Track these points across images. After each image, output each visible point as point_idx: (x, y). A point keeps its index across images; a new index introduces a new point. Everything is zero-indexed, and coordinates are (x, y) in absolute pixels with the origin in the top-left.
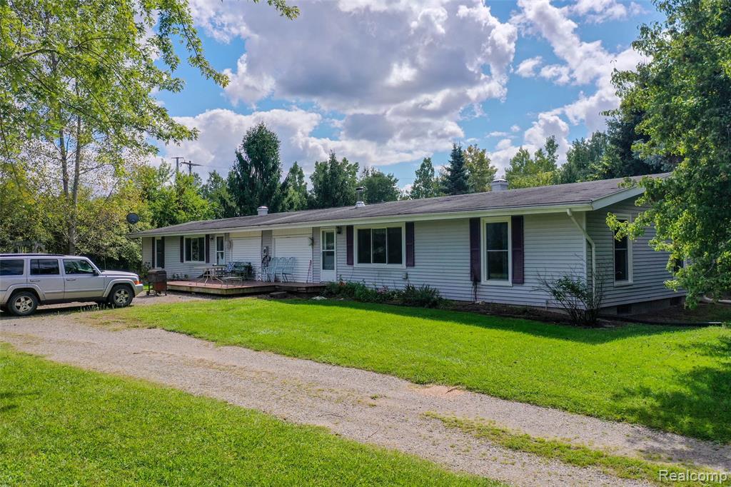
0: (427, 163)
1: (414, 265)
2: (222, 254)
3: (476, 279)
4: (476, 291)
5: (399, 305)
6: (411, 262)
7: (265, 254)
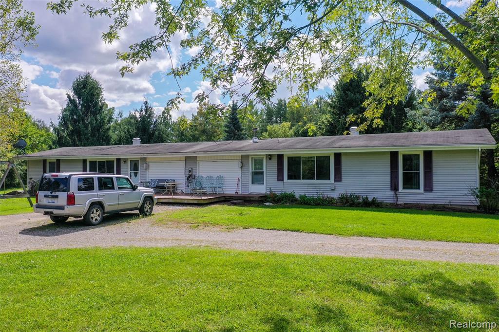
1: (341, 181)
2: (136, 173)
3: (394, 188)
4: (396, 196)
6: (338, 178)
7: (190, 174)
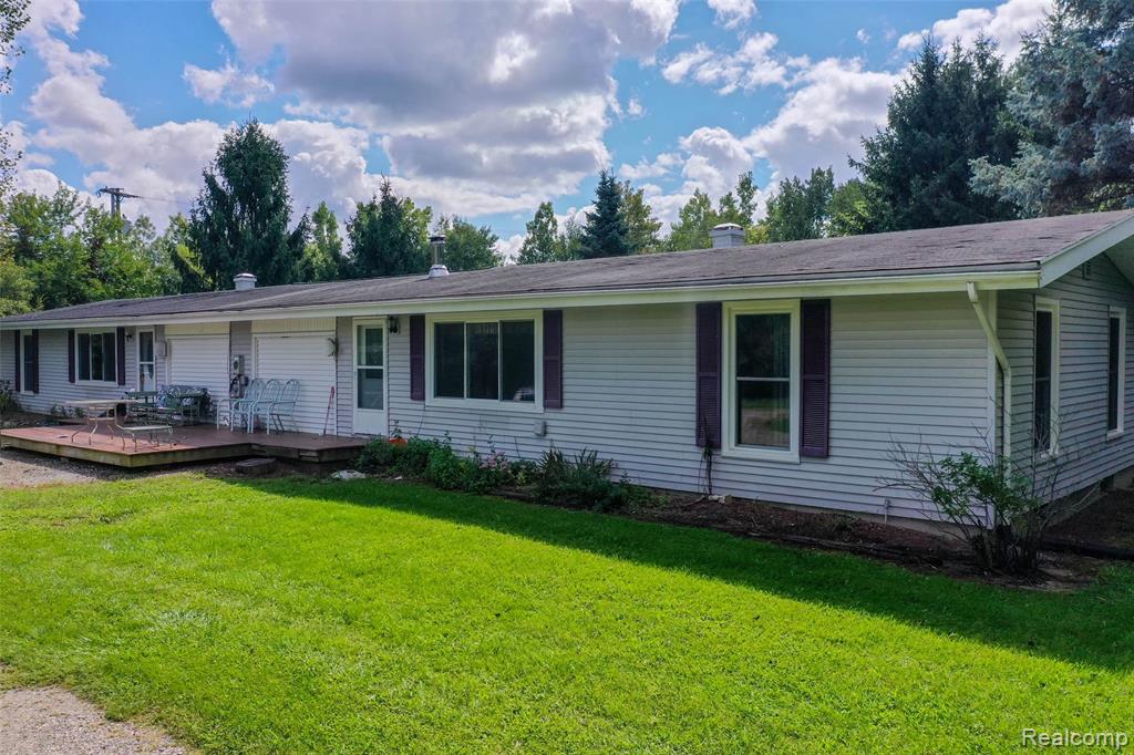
0: (546, 210)
1: (561, 407)
2: (151, 367)
3: (708, 439)
4: (709, 471)
5: (529, 501)
6: (554, 398)
7: (237, 371)
